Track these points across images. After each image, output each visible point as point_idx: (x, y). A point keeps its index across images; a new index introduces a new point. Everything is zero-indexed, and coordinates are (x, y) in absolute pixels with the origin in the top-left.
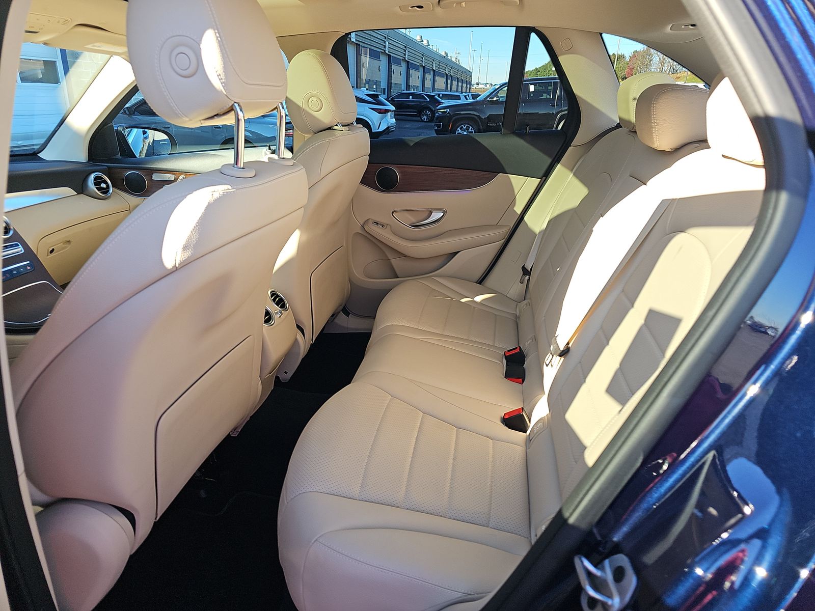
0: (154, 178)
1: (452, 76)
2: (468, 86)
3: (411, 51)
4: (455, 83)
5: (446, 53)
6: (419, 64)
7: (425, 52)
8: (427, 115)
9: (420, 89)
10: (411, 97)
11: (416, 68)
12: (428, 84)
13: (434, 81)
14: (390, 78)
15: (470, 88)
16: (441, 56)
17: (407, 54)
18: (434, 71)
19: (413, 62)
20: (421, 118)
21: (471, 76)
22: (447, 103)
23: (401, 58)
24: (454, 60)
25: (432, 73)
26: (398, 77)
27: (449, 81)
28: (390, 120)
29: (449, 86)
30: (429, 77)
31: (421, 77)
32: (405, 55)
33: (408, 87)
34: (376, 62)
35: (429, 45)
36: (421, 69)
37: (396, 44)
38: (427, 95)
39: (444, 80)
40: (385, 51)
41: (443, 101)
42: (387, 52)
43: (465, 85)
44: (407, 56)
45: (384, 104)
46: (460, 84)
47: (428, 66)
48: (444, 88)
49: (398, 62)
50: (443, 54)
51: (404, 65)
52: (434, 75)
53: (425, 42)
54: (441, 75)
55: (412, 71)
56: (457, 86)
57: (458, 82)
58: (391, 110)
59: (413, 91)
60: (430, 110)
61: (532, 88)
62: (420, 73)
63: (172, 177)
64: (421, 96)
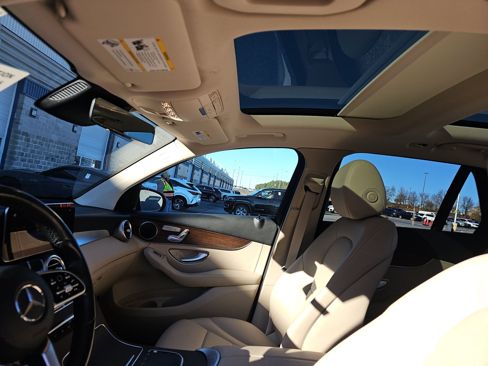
0: (163, 229)
1: (223, 180)
2: (231, 187)
3: (205, 165)
4: (225, 184)
6: (208, 172)
7: (212, 167)
8: (212, 198)
9: (207, 184)
10: (205, 188)
11: (207, 174)
12: (212, 182)
13: (214, 182)
14: (192, 176)
15: (232, 188)
16: (219, 170)
17: (203, 166)
19: (205, 171)
20: (209, 200)
21: (233, 182)
22: (224, 194)
23: (200, 168)
24: (226, 173)
25: (214, 177)
26: (197, 177)
27: (222, 183)
28: (198, 199)
29: (222, 185)
30: (212, 179)
31: (208, 179)
32: (202, 166)
33: (201, 182)
34: (187, 167)
35: (214, 164)
37: (198, 161)
38: (214, 188)
39: (220, 182)
40: (192, 163)
41: (222, 193)
42: (193, 163)
43: (229, 186)
44: (203, 167)
45: (197, 190)
46: (227, 185)
47: (213, 174)
48: (219, 186)
49: (198, 170)
50: (221, 169)
51: (200, 171)
52: (215, 179)
53: (212, 162)
54: (219, 179)
55: (204, 175)
56: (226, 186)
57: (226, 184)
58: (199, 194)
59: (207, 185)
60: (215, 196)
61: (280, 194)
62: (208, 176)
63: (178, 229)
64: (210, 188)
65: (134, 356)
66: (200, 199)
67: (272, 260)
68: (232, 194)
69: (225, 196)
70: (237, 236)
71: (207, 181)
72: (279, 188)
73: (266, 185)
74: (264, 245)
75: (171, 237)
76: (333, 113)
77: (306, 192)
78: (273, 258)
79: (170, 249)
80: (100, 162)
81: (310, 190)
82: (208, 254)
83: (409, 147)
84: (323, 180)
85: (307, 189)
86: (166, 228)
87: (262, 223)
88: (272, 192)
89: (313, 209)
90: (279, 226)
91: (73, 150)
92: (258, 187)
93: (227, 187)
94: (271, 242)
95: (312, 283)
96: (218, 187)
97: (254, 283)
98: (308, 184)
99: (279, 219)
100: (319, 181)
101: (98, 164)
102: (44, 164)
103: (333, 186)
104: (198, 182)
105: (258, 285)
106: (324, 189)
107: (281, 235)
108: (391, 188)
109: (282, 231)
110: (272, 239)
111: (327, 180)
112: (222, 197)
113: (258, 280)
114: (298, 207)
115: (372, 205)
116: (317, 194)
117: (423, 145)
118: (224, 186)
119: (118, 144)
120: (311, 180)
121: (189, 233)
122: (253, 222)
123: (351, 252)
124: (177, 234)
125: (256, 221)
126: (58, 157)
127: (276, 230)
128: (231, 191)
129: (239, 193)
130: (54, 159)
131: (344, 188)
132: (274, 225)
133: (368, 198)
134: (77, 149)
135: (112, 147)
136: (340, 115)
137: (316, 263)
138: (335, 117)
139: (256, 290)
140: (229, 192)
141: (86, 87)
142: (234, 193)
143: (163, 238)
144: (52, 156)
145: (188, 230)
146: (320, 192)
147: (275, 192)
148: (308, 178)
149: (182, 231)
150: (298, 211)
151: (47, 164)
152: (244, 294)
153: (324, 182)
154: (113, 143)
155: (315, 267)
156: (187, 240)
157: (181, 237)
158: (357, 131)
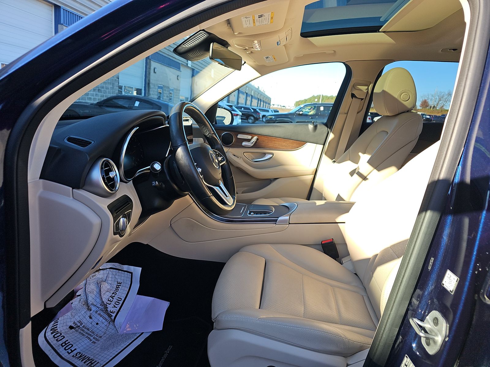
0: (238, 137)
1: (261, 100)
2: (269, 105)
4: (262, 103)
5: (258, 87)
8: (251, 119)
9: (244, 104)
10: (243, 109)
12: (248, 103)
13: (251, 101)
15: (270, 107)
16: (256, 88)
18: (252, 96)
19: (242, 90)
20: (248, 121)
21: (270, 100)
22: (262, 113)
24: (262, 91)
25: (251, 97)
27: (259, 102)
30: (249, 99)
31: (245, 98)
33: (238, 103)
36: (245, 94)
38: (252, 109)
39: (257, 101)
41: (260, 112)
43: (267, 105)
45: (237, 112)
46: (265, 104)
47: (249, 93)
48: (257, 105)
50: (257, 87)
52: (252, 98)
54: (255, 98)
55: (241, 95)
57: (264, 103)
58: (239, 115)
59: (244, 106)
60: (254, 117)
61: (322, 108)
62: (244, 96)
63: (250, 137)
64: (249, 109)
65: (243, 207)
66: (240, 120)
67: (324, 156)
68: (270, 113)
69: (264, 116)
70: (296, 140)
71: (244, 102)
72: (320, 103)
73: (306, 101)
74: (318, 145)
75: (244, 144)
76: (376, 29)
77: (352, 99)
78: (325, 154)
79: (244, 152)
80: (141, 90)
81: (356, 97)
82: (273, 155)
83: (442, 52)
84: (367, 87)
85: (353, 96)
86: (240, 136)
87: (316, 127)
88: (313, 107)
89: (358, 113)
90: (330, 129)
91: (115, 80)
92: (298, 103)
93: (264, 106)
94: (323, 142)
95: (356, 169)
96: (255, 106)
97: (310, 174)
98: (354, 91)
99: (330, 124)
100: (364, 88)
101: (139, 91)
102: (93, 95)
103: (374, 91)
104: (236, 103)
105: (313, 175)
106: (368, 95)
107: (331, 136)
108: (447, 93)
109: (332, 133)
110: (324, 140)
111: (371, 87)
112: (261, 117)
113: (313, 171)
114: (346, 112)
115: (405, 103)
116: (362, 99)
117: (454, 50)
118: (262, 106)
119: (154, 69)
120: (357, 88)
121: (258, 139)
122: (308, 128)
123: (386, 137)
124: (249, 140)
125: (311, 126)
126: (103, 87)
127: (327, 132)
128: (270, 111)
129: (278, 112)
130: (100, 90)
131: (384, 91)
132: (325, 129)
133: (402, 98)
134: (118, 78)
135: (150, 73)
136: (381, 31)
137: (360, 154)
138: (377, 32)
139: (312, 179)
140: (268, 111)
141: (206, 35)
142: (272, 112)
143: (239, 144)
144: (99, 88)
145: (257, 137)
146: (365, 98)
147: (316, 107)
148: (354, 86)
149: (252, 138)
150: (346, 115)
151: (95, 95)
152: (303, 182)
153: (368, 89)
154: (150, 68)
155: (359, 157)
156: (256, 145)
157: (252, 143)
158: (395, 43)
